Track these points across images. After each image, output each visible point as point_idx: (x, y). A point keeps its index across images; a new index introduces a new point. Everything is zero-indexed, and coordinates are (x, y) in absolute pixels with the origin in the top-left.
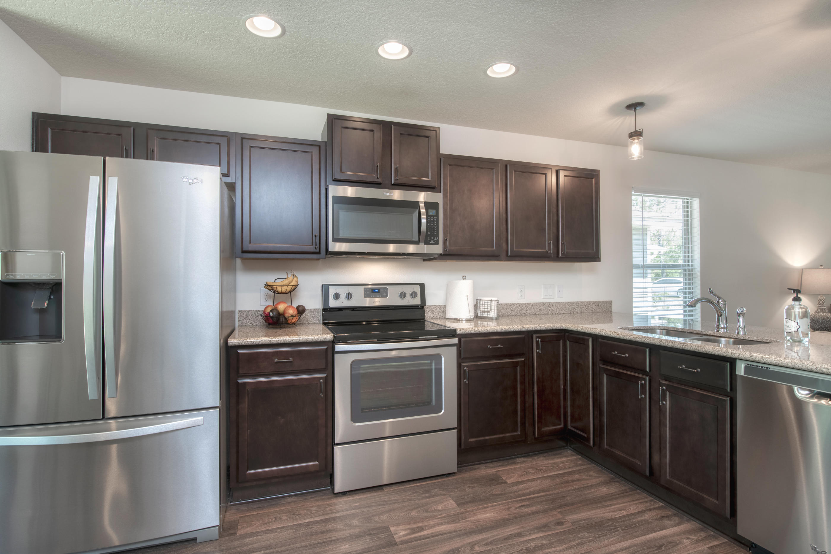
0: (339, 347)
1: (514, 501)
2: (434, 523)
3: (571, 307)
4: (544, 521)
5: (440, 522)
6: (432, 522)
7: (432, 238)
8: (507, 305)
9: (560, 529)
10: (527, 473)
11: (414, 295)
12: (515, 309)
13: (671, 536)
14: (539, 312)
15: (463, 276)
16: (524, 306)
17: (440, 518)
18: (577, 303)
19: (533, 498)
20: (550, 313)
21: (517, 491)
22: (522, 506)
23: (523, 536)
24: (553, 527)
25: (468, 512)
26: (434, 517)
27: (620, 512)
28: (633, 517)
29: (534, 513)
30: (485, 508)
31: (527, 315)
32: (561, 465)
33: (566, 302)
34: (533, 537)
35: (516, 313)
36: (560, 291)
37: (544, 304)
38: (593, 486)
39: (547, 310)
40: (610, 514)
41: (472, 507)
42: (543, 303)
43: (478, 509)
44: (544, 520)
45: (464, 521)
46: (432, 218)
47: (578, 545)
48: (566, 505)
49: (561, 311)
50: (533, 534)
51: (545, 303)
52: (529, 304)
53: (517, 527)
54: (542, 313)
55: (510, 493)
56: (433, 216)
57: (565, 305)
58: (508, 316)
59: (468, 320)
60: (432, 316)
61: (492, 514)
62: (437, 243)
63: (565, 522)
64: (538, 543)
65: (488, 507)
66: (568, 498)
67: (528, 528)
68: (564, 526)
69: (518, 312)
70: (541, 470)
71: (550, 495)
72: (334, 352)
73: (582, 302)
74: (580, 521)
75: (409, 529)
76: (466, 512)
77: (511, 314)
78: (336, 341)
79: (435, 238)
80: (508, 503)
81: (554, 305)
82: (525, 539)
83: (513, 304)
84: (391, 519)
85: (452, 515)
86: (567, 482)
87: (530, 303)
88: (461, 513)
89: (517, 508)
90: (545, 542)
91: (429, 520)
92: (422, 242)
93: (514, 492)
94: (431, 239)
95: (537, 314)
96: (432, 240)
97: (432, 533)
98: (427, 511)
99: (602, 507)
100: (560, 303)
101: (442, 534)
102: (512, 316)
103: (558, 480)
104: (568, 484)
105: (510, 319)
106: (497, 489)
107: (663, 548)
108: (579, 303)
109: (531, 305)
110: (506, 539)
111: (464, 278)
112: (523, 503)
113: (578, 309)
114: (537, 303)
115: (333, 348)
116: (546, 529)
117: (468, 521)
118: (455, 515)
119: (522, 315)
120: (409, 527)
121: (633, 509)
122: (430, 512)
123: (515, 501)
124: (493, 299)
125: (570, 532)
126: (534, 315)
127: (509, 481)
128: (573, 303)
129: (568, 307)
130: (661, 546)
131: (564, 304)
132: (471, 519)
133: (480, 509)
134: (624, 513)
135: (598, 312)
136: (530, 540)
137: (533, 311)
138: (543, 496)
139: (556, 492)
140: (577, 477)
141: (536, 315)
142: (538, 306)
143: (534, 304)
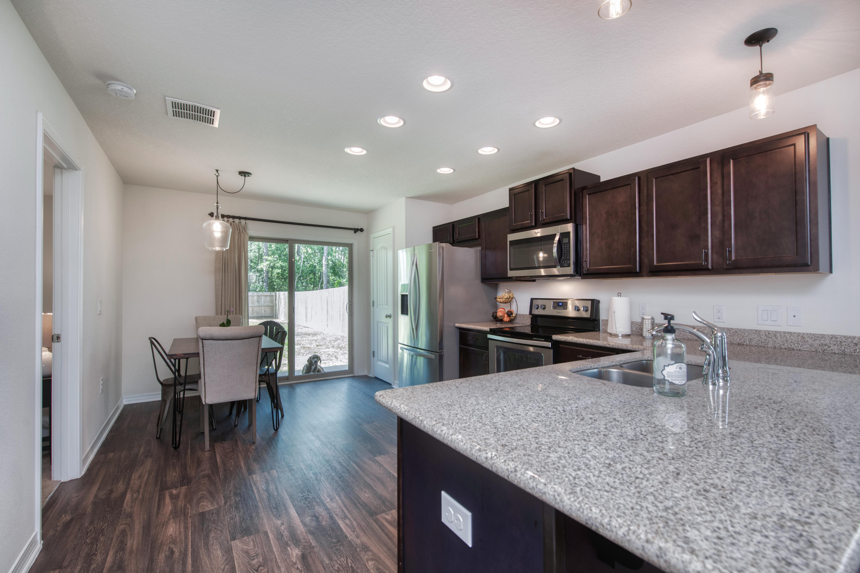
3: (817, 342)
11: (586, 309)
14: (748, 342)
18: (833, 337)
33: (804, 334)
36: (795, 316)
37: (758, 332)
39: (763, 341)
42: (756, 331)
46: (566, 245)
49: (793, 345)
51: (760, 331)
57: (803, 337)
62: (569, 265)
73: (844, 337)
81: (778, 335)
87: (732, 329)
92: (557, 266)
95: (745, 344)
96: (566, 263)
100: (791, 333)
108: (836, 338)
109: (734, 331)
111: (619, 295)
113: (836, 347)
114: (744, 330)
126: (739, 344)
128: (823, 336)
129: (810, 341)
141: (743, 345)
142: (746, 334)
143: (740, 330)
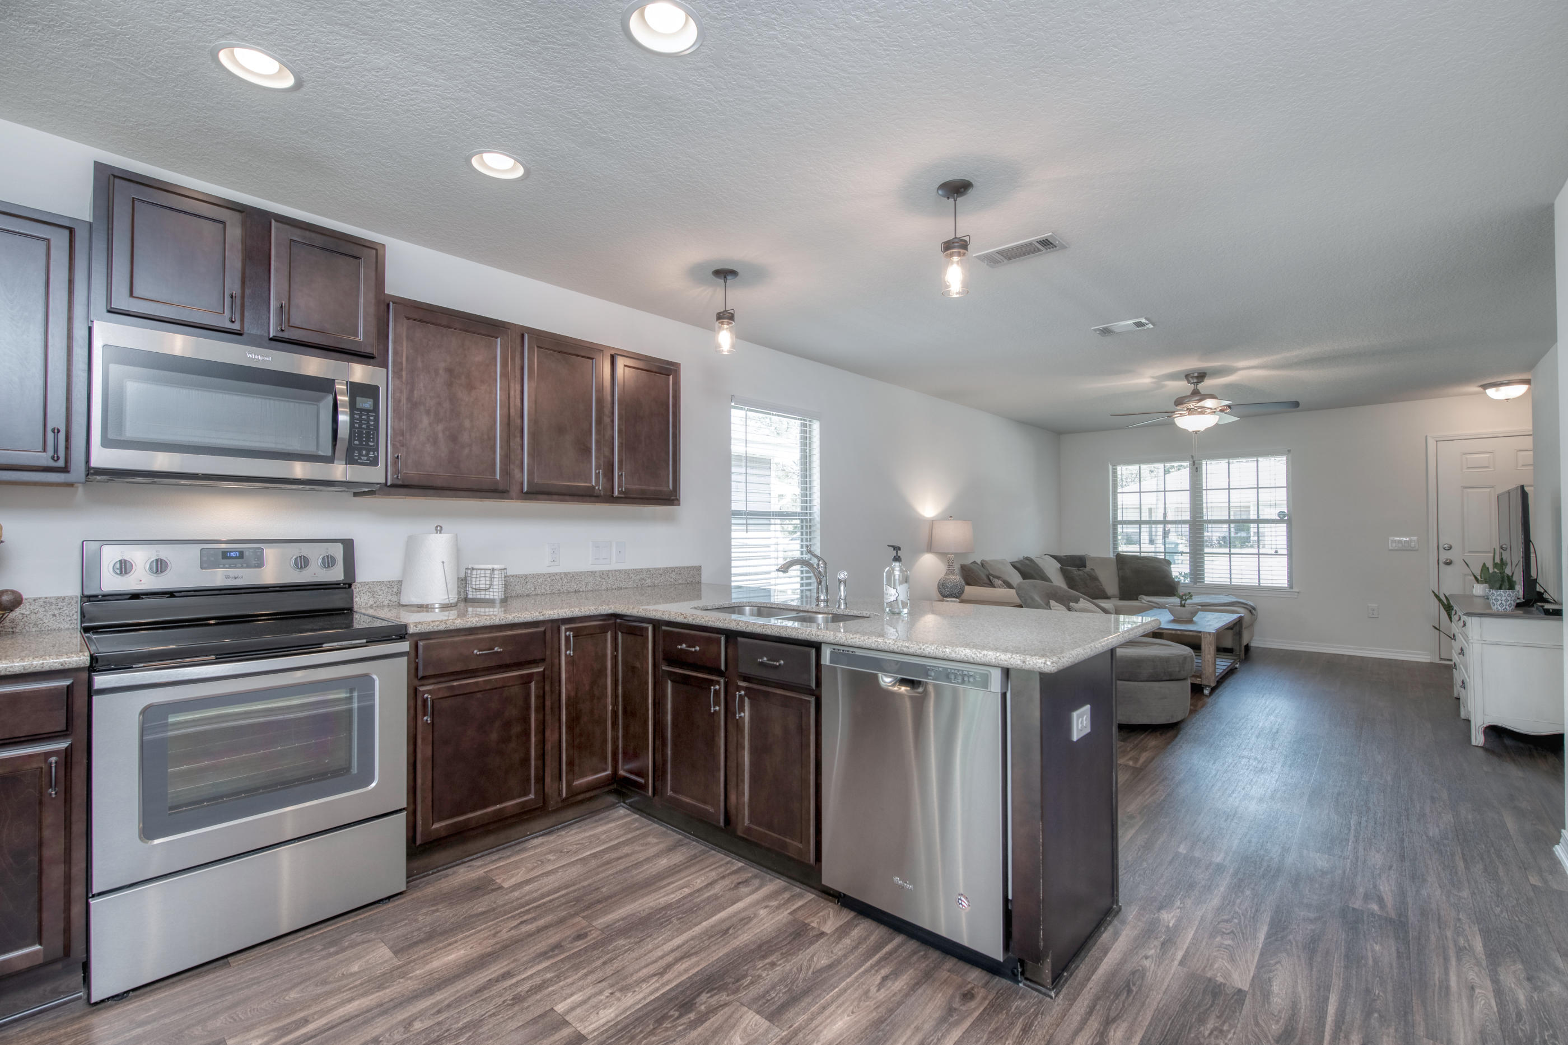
0: (101, 681)
1: (508, 918)
2: (335, 1002)
3: (638, 577)
4: (554, 940)
5: (350, 996)
6: (331, 1002)
7: (364, 452)
8: (526, 576)
9: (581, 945)
10: (542, 862)
11: (329, 562)
12: (542, 583)
13: (745, 909)
14: (584, 588)
15: (437, 527)
16: (558, 577)
17: (350, 989)
18: (648, 570)
19: (544, 904)
20: (604, 588)
21: (518, 899)
22: (522, 923)
23: (513, 976)
24: (568, 946)
25: (414, 960)
26: (339, 990)
27: (680, 892)
28: (697, 895)
29: (540, 930)
30: (450, 944)
31: (564, 593)
32: (603, 837)
33: (629, 570)
34: (529, 973)
35: (543, 591)
36: (620, 552)
37: (593, 573)
38: (648, 860)
39: (597, 583)
40: (665, 898)
41: (425, 949)
42: (592, 572)
43: (435, 951)
44: (554, 937)
45: (401, 980)
46: (364, 415)
47: (604, 963)
48: (599, 902)
49: (621, 584)
50: (532, 966)
51: (595, 571)
52: (566, 574)
53: (505, 963)
54: (589, 588)
55: (504, 905)
56: (368, 411)
57: (629, 574)
58: (528, 595)
59: (445, 607)
60: (371, 602)
61: (462, 952)
62: (374, 462)
63: (590, 931)
64: (538, 980)
65: (456, 942)
66: (604, 890)
67: (525, 959)
68: (589, 938)
69: (548, 588)
70: (568, 852)
71: (575, 891)
72: (91, 692)
73: (655, 569)
74: (615, 923)
75: (273, 1030)
76: (409, 963)
77: (534, 593)
78: (96, 665)
79: (372, 453)
80: (496, 924)
81: (610, 574)
82: (514, 980)
83: (538, 575)
84: (235, 1020)
85: (379, 977)
86: (608, 863)
87: (569, 573)
88: (399, 967)
89: (512, 929)
90: (549, 976)
91: (326, 999)
92: (339, 459)
93: (512, 902)
94: (360, 455)
95: (581, 590)
96: (364, 456)
97: (326, 1024)
98: (324, 982)
99: (655, 891)
100: (620, 570)
101: (347, 1020)
102: (537, 595)
103: (594, 863)
104: (608, 866)
105: (533, 601)
106: (481, 905)
107: (731, 932)
108: (650, 571)
109: (571, 575)
110: (479, 990)
111: (439, 529)
112: (525, 918)
113: (649, 580)
114: (581, 572)
115: (90, 682)
116: (556, 952)
117: (411, 978)
118: (385, 974)
119: (554, 593)
120: (275, 1025)
121: (699, 882)
122: (330, 983)
123: (511, 917)
124: (496, 567)
125: (595, 946)
126: (576, 592)
127: (506, 885)
129: (633, 577)
130: (728, 929)
131: (627, 573)
132: (418, 972)
133: (441, 949)
134: (687, 891)
135: (680, 584)
136: (524, 979)
137: (574, 586)
138: (563, 896)
139: (585, 883)
140: (626, 850)
141: (579, 591)
142: (583, 577)
143: (577, 573)
